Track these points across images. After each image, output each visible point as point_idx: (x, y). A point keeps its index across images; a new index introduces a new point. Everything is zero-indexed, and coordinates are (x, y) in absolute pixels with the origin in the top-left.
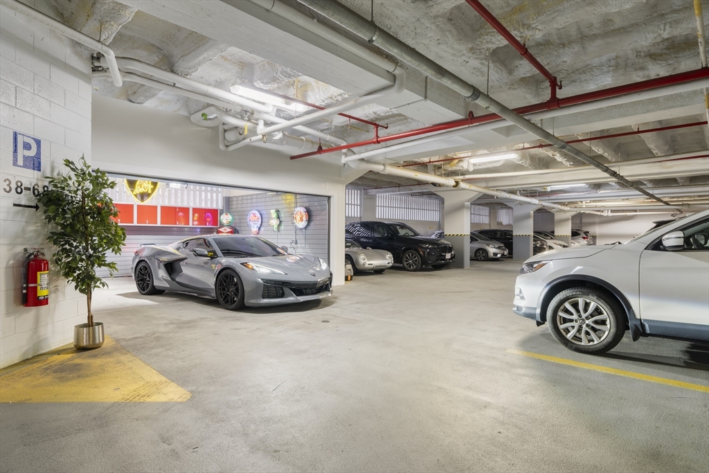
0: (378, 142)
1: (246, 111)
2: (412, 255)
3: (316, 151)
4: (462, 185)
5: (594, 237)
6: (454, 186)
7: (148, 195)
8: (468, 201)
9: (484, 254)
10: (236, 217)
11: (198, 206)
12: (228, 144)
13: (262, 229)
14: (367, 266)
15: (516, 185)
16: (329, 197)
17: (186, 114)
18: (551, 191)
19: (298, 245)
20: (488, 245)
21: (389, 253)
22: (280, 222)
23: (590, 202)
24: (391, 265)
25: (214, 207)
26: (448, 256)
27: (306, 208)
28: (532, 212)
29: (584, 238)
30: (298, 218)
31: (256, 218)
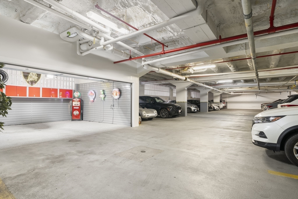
0: (165, 53)
1: (94, 31)
2: (164, 111)
3: (128, 59)
4: (188, 80)
5: (227, 103)
6: (184, 80)
7: (35, 82)
8: (186, 87)
9: (190, 110)
10: (82, 94)
11: (62, 88)
12: (82, 52)
13: (95, 99)
14: (146, 116)
15: (208, 80)
16: (131, 84)
17: (57, 33)
18: (218, 84)
19: (114, 107)
20: (192, 106)
21: (155, 110)
22: (105, 96)
23: (229, 89)
24: (156, 116)
25: (71, 89)
26: (180, 111)
27: (119, 89)
28: (208, 92)
29: (223, 103)
30: (115, 94)
31: (93, 94)
